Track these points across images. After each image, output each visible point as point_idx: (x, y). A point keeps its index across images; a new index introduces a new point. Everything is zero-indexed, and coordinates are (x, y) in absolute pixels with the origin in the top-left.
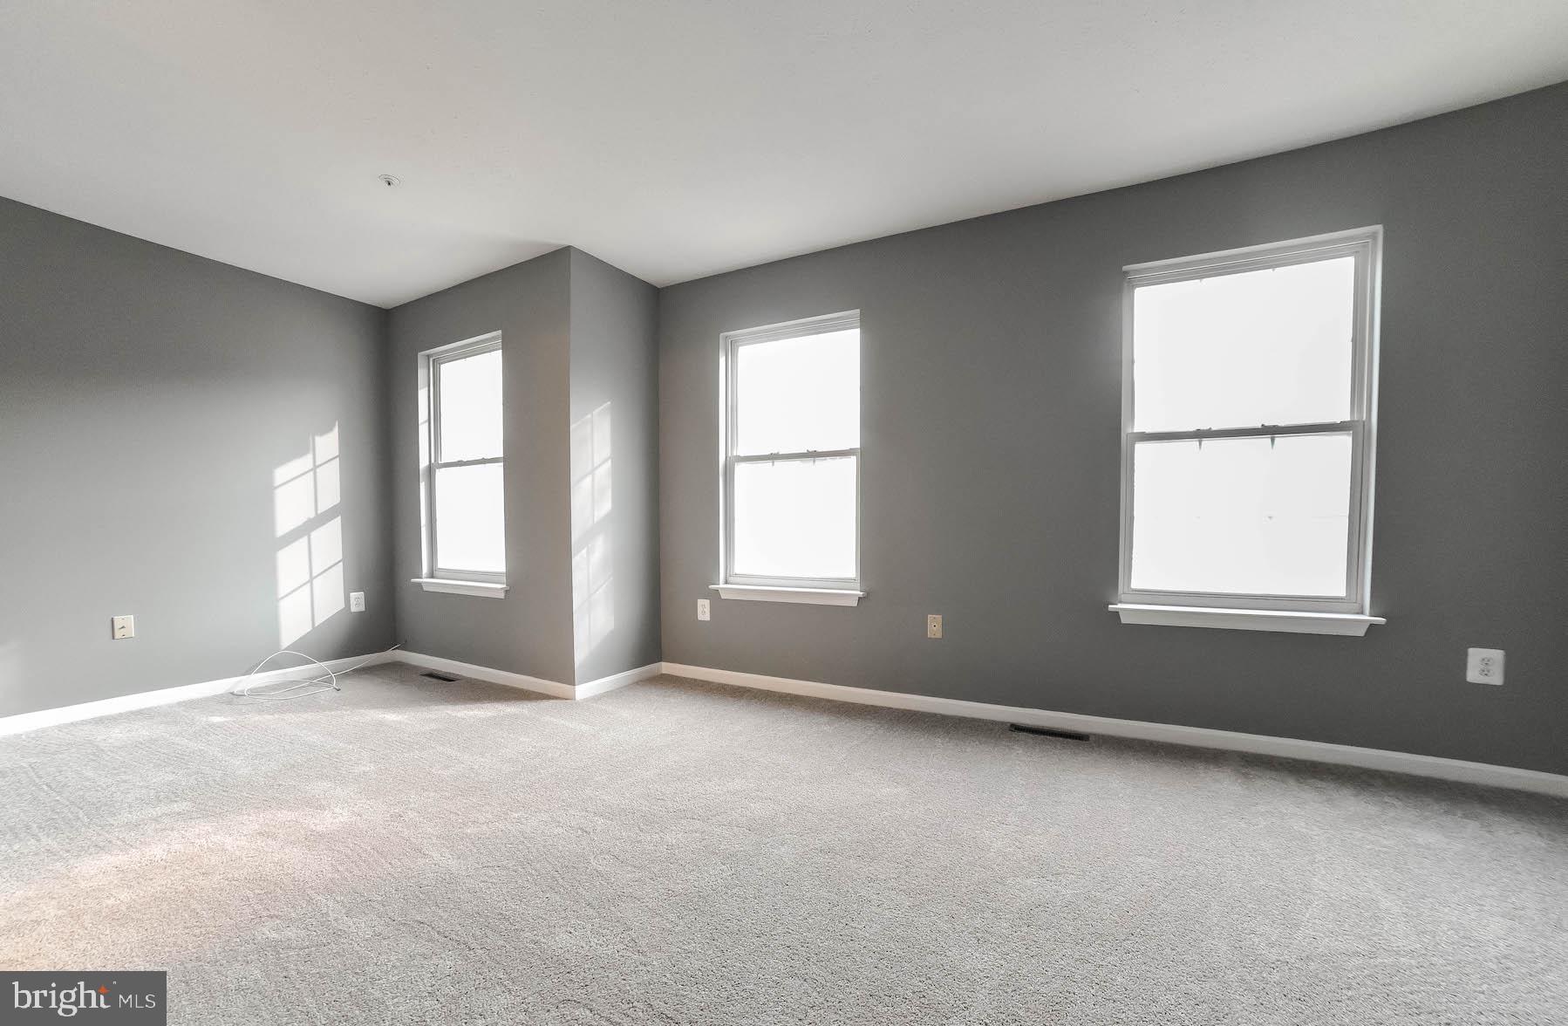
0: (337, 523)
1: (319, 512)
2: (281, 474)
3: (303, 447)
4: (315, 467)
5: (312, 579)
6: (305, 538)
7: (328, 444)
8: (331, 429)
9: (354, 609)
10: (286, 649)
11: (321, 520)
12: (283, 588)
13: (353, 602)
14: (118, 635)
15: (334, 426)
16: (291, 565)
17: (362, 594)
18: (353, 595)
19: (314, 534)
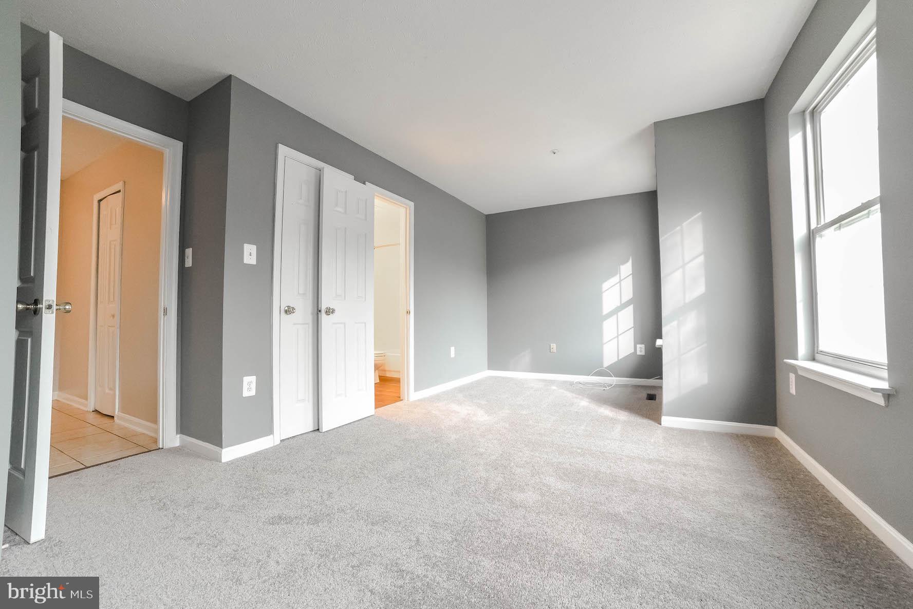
0: (631, 308)
1: (622, 303)
2: (605, 285)
3: (615, 272)
4: (620, 281)
5: (618, 337)
6: (616, 316)
7: (627, 269)
8: (627, 261)
9: (639, 353)
10: (605, 368)
11: (623, 306)
12: (606, 339)
13: (638, 349)
14: (552, 350)
15: (629, 259)
16: (609, 328)
17: (643, 346)
18: (638, 346)
19: (619, 314)
